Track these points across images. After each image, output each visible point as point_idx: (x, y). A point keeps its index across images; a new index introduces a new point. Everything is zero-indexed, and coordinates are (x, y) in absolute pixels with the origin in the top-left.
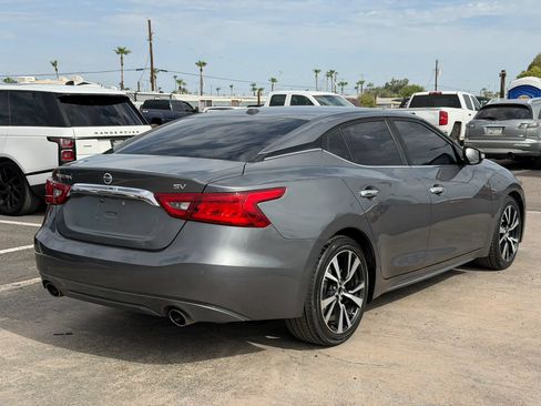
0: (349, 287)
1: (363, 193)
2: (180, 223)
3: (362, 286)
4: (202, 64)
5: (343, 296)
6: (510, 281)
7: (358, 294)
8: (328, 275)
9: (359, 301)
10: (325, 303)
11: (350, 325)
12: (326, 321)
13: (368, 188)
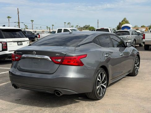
0: (103, 82)
1: (105, 55)
2: (58, 65)
3: (106, 82)
4: (32, 21)
5: (101, 85)
6: (139, 79)
7: (105, 84)
8: (98, 79)
9: (105, 86)
10: (98, 87)
11: (103, 93)
12: (98, 93)
13: (106, 54)
